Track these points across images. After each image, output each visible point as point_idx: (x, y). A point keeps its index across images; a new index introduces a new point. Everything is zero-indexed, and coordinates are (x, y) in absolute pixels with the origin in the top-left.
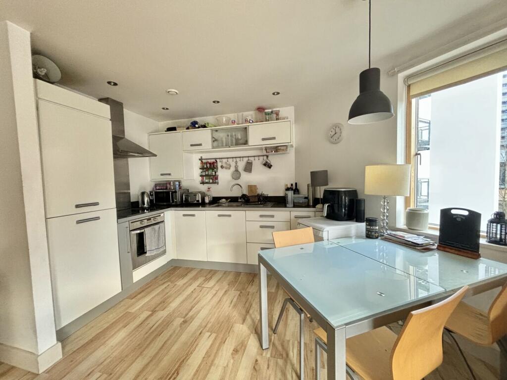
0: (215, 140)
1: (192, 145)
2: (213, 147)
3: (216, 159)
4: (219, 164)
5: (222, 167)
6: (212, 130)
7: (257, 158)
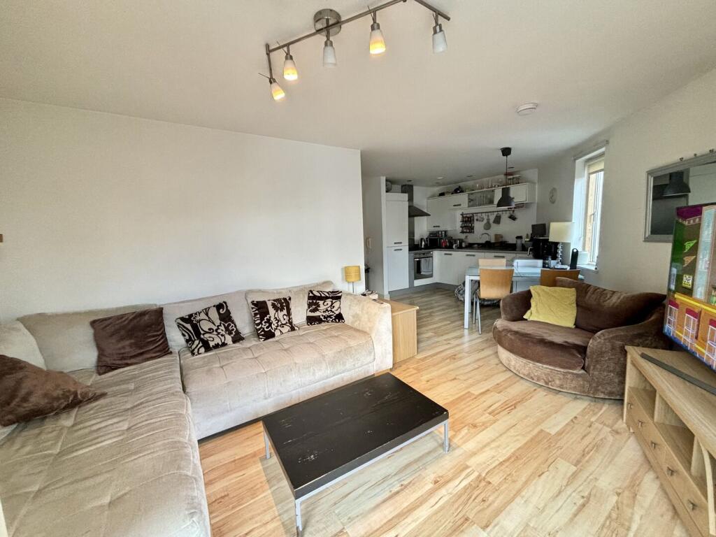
0: (470, 200)
1: (455, 206)
2: (469, 207)
3: (473, 214)
4: (475, 218)
5: (477, 220)
6: (469, 194)
7: (504, 212)
